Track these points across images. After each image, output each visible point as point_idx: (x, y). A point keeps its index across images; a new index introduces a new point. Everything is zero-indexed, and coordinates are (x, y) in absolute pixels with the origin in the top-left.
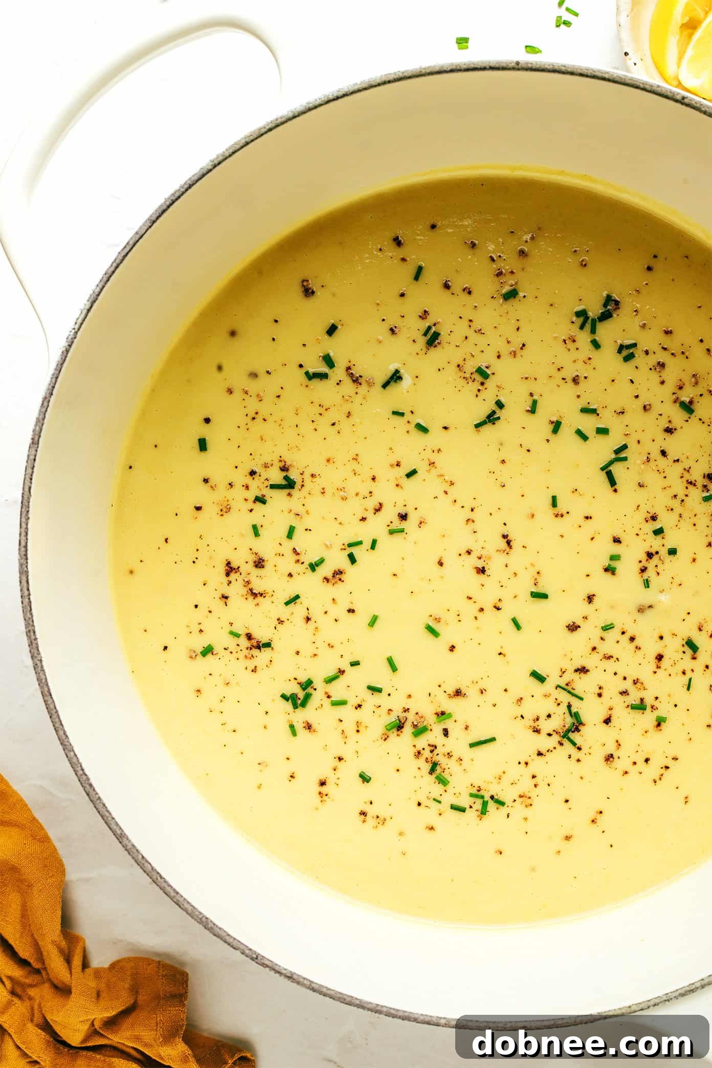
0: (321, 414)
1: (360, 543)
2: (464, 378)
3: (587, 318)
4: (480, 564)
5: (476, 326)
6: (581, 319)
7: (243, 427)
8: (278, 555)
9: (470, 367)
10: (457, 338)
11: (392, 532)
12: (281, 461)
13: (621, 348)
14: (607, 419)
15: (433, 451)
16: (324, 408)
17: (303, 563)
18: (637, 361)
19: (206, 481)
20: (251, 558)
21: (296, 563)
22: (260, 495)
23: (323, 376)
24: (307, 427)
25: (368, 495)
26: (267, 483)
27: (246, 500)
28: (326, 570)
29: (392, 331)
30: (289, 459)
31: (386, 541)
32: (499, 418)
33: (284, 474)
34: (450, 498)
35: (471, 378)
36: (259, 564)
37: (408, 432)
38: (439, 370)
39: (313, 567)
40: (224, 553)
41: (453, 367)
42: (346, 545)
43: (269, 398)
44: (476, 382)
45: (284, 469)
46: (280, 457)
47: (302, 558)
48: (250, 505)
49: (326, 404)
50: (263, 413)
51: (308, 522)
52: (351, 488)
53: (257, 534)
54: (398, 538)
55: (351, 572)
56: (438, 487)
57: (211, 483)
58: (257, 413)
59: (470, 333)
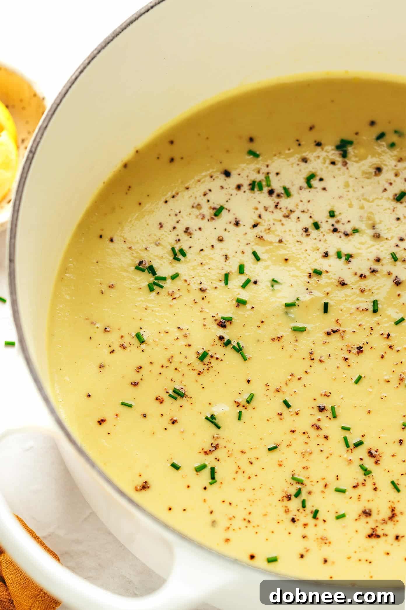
0: (244, 472)
1: (345, 439)
2: (208, 370)
3: (154, 283)
4: (355, 351)
5: (166, 363)
6: (155, 287)
7: (257, 529)
8: (359, 499)
9: (199, 366)
10: (177, 376)
11: (335, 417)
12: (283, 500)
13: (176, 259)
14: (232, 267)
15: (268, 389)
16: (238, 470)
17: (365, 481)
18: (185, 248)
19: (302, 556)
20: (364, 519)
21: (365, 485)
22: (312, 515)
23: (213, 471)
24: (254, 483)
25: (306, 435)
26: (301, 510)
27: (316, 525)
28: (369, 463)
29: (174, 422)
30: (280, 495)
31: (342, 421)
32: (238, 343)
33: (293, 497)
34: (304, 376)
35: (207, 365)
36: (367, 513)
37: (254, 408)
38: (203, 388)
39: (367, 472)
40: (361, 539)
41: (201, 378)
42: (348, 449)
43: (231, 511)
44: (210, 361)
45: (289, 498)
46: (279, 500)
47: (361, 480)
48: (320, 522)
49: (235, 468)
50: (245, 515)
51: (330, 479)
52: (302, 448)
53: (343, 516)
54: (338, 411)
55: (369, 443)
56: (296, 386)
57: (303, 552)
58: (245, 519)
59: (172, 367)
